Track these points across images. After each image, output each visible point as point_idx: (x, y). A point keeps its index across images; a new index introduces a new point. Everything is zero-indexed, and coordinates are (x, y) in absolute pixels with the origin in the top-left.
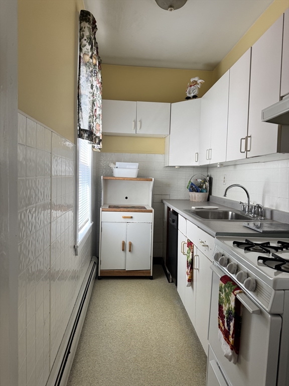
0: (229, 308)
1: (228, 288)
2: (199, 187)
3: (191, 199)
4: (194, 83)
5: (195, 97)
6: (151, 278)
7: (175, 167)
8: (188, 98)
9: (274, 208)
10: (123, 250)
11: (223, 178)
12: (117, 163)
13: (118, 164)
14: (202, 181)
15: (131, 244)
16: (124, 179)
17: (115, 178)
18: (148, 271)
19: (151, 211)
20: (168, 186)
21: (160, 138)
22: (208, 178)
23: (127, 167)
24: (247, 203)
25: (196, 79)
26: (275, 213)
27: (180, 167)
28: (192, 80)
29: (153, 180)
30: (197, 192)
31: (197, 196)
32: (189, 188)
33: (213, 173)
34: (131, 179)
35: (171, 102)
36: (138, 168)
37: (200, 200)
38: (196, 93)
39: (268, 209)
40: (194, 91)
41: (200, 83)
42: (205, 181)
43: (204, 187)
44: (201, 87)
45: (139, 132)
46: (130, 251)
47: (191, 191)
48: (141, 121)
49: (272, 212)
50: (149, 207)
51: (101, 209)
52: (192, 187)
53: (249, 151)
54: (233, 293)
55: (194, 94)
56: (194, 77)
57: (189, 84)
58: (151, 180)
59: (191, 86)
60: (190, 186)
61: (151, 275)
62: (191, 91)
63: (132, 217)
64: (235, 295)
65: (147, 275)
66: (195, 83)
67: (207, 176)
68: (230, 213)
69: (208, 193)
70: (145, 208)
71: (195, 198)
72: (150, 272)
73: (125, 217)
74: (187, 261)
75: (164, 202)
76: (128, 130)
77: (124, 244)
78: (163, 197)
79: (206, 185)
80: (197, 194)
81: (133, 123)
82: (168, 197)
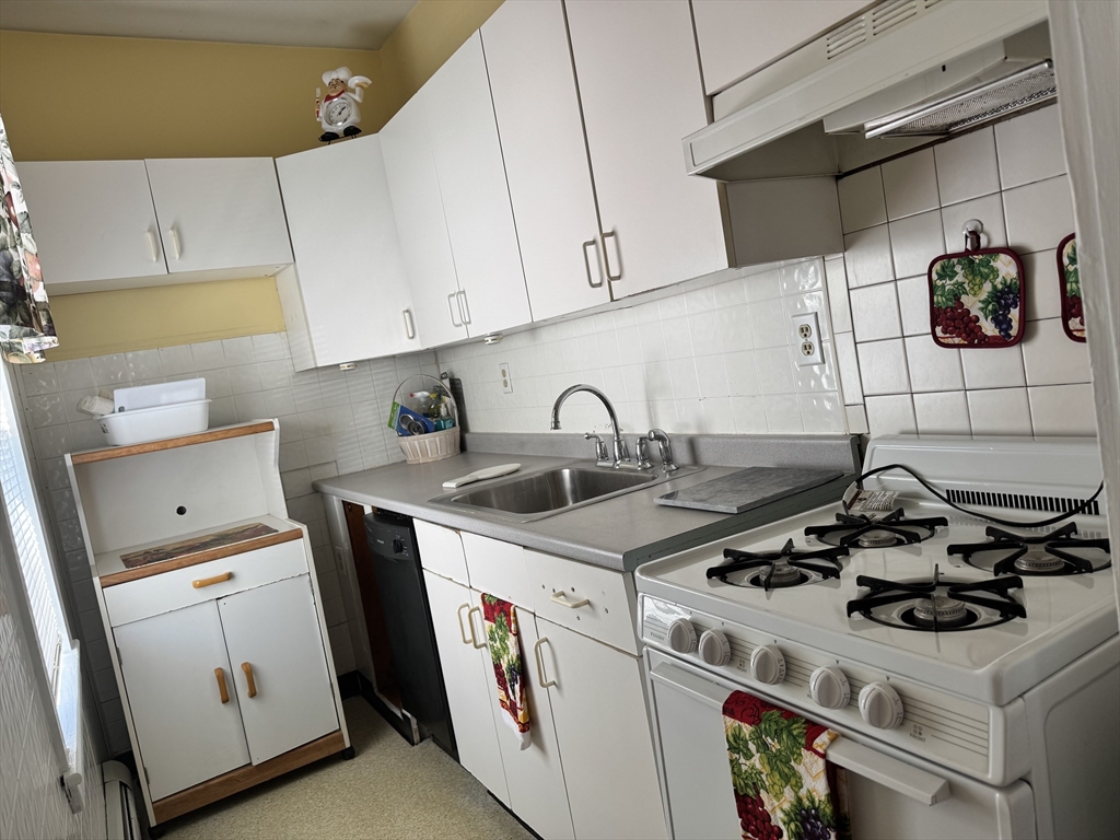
0: (799, 800)
1: (777, 735)
2: (426, 415)
3: (411, 459)
4: (339, 88)
5: (352, 132)
6: (348, 754)
7: (338, 365)
8: (329, 138)
9: (692, 431)
10: (225, 701)
11: (500, 373)
12: (116, 392)
13: (121, 396)
14: (433, 396)
15: (250, 672)
16: (164, 445)
17: (124, 452)
18: (335, 736)
19: (297, 535)
20: (323, 432)
21: (259, 278)
22: (446, 383)
23: (164, 398)
24: (611, 431)
25: (342, 74)
26: (702, 445)
27: (357, 364)
28: (327, 79)
29: (277, 425)
30: (427, 432)
31: (429, 446)
32: (395, 425)
33: (459, 367)
34: (191, 441)
35: (276, 153)
36: (207, 397)
37: (440, 455)
38: (353, 119)
39: (678, 437)
40: (341, 114)
41: (358, 85)
42: (440, 392)
43: (443, 411)
44: (365, 98)
45: (179, 265)
46: (253, 694)
47: (404, 433)
48: (177, 228)
49: (692, 443)
50: (284, 523)
51: (96, 581)
52: (403, 419)
53: (619, 278)
54: (809, 747)
55: (347, 124)
56: (334, 68)
57: (318, 91)
58: (270, 426)
59: (329, 98)
60: (396, 417)
61: (348, 745)
62: (335, 116)
63: (230, 576)
64: (824, 756)
65: (334, 750)
66: (341, 88)
67: (442, 378)
68: (566, 473)
69: (458, 428)
70: (267, 530)
71: (424, 453)
72: (342, 736)
73: (203, 585)
74: (497, 667)
75: (327, 488)
76: (135, 262)
77: (223, 680)
78: (316, 475)
79: (446, 406)
80: (427, 439)
81: (149, 236)
82: (331, 472)
